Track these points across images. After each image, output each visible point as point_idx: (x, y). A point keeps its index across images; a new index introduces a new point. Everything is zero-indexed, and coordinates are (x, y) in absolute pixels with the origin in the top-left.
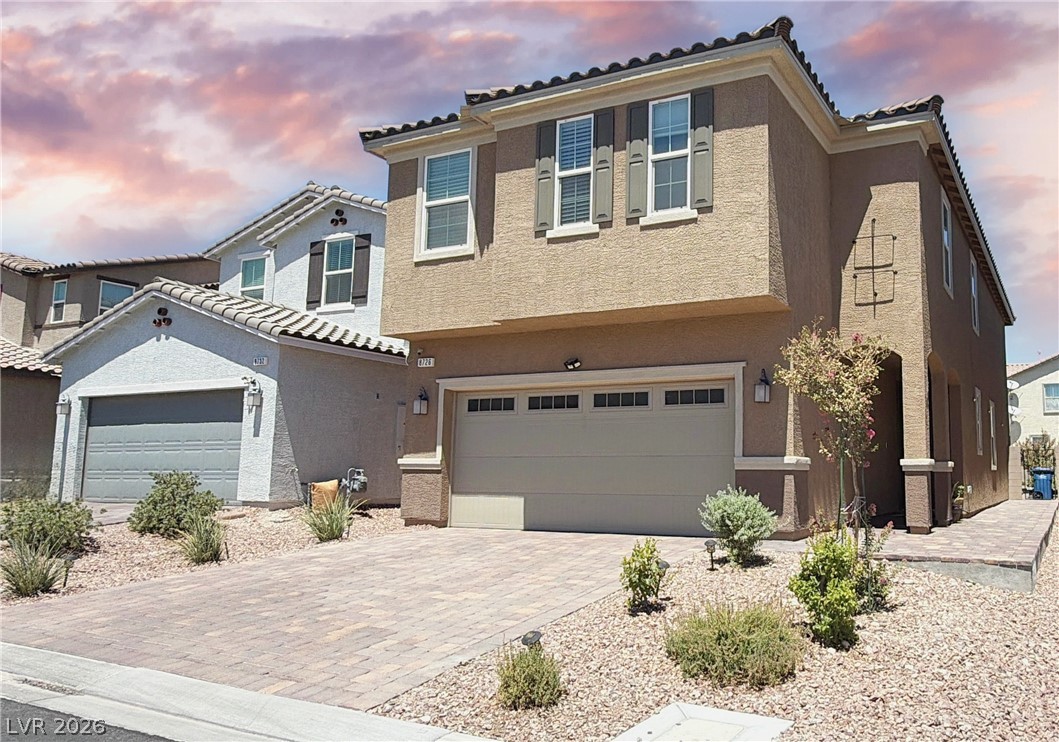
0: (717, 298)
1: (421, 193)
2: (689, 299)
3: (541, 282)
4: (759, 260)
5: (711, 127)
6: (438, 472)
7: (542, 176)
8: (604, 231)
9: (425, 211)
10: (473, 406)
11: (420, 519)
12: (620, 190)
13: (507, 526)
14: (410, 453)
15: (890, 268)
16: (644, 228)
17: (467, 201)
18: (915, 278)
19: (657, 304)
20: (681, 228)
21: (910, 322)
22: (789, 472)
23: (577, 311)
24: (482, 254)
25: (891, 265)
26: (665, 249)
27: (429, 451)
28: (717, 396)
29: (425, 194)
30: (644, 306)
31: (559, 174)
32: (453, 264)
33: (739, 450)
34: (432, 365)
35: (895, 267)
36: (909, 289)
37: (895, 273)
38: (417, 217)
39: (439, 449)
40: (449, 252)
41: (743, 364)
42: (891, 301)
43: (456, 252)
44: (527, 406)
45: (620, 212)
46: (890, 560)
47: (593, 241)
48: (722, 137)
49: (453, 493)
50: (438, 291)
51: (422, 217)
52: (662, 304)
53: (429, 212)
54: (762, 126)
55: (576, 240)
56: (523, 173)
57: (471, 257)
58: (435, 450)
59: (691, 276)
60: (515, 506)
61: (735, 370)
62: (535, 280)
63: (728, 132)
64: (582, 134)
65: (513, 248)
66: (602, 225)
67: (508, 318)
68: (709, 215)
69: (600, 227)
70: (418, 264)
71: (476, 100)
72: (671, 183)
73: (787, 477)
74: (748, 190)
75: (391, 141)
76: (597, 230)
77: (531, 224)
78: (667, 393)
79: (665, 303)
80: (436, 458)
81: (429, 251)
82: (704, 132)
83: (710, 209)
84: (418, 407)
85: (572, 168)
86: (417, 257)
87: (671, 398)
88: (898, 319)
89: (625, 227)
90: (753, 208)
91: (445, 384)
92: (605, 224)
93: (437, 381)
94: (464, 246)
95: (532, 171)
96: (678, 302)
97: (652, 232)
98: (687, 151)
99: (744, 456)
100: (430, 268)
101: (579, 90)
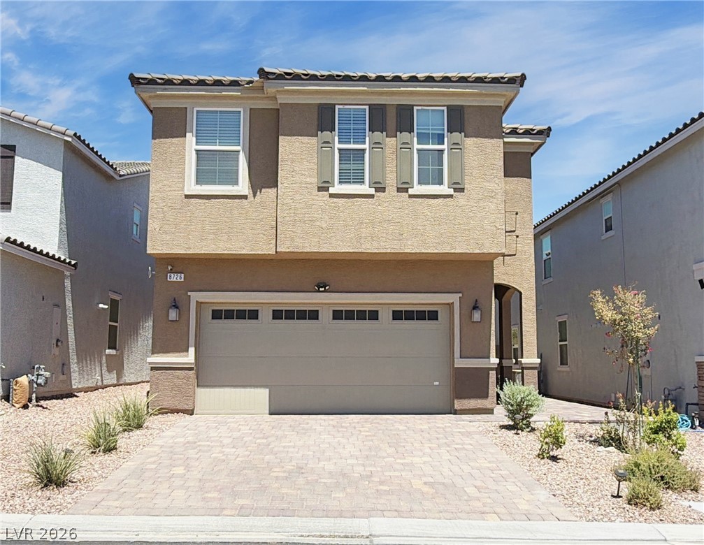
0: (468, 252)
1: (190, 138)
2: (448, 250)
3: (324, 225)
4: (499, 229)
5: (463, 134)
6: (191, 369)
7: (325, 145)
8: (378, 194)
9: (194, 152)
10: (217, 315)
11: (171, 408)
12: (391, 165)
13: (253, 412)
14: (158, 353)
15: (513, 234)
16: (411, 196)
17: (239, 151)
18: (530, 241)
19: (423, 251)
20: (441, 200)
21: (527, 270)
22: (492, 369)
23: (357, 251)
24: (254, 196)
25: (514, 231)
26: (429, 214)
27: (183, 352)
28: (433, 316)
29: (194, 139)
30: (413, 252)
31: (337, 145)
32: (225, 200)
33: (457, 354)
34: (182, 280)
35: (517, 233)
36: (526, 248)
37: (517, 237)
38: (187, 158)
39: (192, 350)
40: (223, 191)
41: (461, 295)
42: (515, 255)
43: (229, 191)
44: (271, 317)
45: (391, 181)
46: (590, 423)
47: (370, 200)
48: (470, 143)
49: (198, 386)
50: (210, 221)
51: (191, 159)
52: (427, 251)
53: (197, 154)
54: (498, 140)
55: (355, 198)
56: (305, 139)
57: (245, 197)
58: (187, 351)
59: (449, 235)
60: (262, 395)
61: (454, 298)
62: (318, 223)
63: (475, 139)
64: (359, 118)
65: (297, 197)
66: (377, 190)
67: (293, 250)
68: (462, 193)
69: (376, 191)
70: (187, 197)
71: (271, 77)
72: (431, 167)
73: (491, 372)
74: (489, 181)
75: (165, 90)
76: (374, 193)
77: (315, 180)
78: (394, 312)
79: (429, 251)
80: (189, 358)
81: (198, 187)
82: (457, 136)
83: (462, 190)
84: (173, 315)
85: (350, 143)
86: (188, 190)
87: (397, 315)
88: (519, 267)
89: (395, 193)
90: (494, 194)
91: (195, 297)
92: (381, 189)
93: (189, 293)
94: (235, 188)
95: (314, 140)
96: (439, 252)
97: (417, 199)
98: (445, 147)
99: (461, 358)
100: (201, 201)
101: (365, 88)
